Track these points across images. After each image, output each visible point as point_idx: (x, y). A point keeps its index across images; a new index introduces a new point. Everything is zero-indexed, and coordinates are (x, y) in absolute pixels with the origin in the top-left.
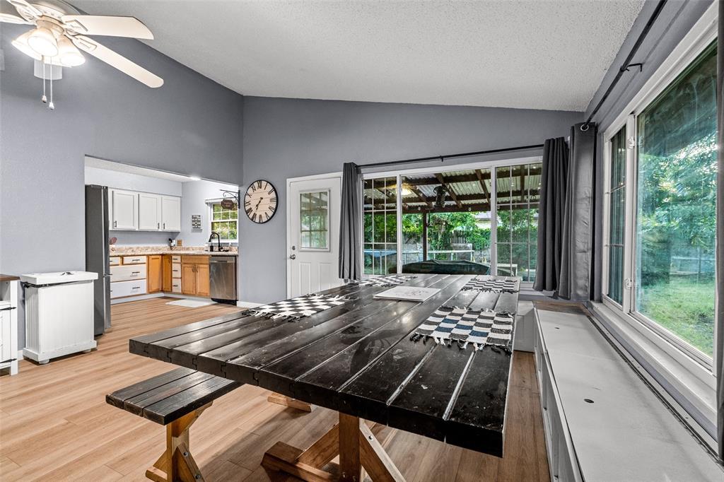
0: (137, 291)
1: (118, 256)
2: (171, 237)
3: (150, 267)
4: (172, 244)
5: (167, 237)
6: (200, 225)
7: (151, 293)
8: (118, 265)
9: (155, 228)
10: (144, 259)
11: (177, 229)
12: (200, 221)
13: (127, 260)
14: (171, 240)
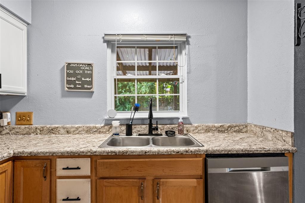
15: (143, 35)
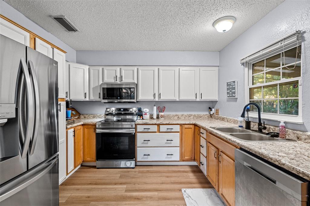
0: (171, 158)
1: (155, 124)
2: (211, 105)
3: (183, 135)
4: (212, 112)
5: (208, 105)
6: (234, 93)
7: (183, 161)
8: (155, 132)
9: (193, 98)
10: (177, 128)
11: (215, 98)
12: (234, 88)
13: (163, 128)
14: (210, 109)
15: (260, 51)
